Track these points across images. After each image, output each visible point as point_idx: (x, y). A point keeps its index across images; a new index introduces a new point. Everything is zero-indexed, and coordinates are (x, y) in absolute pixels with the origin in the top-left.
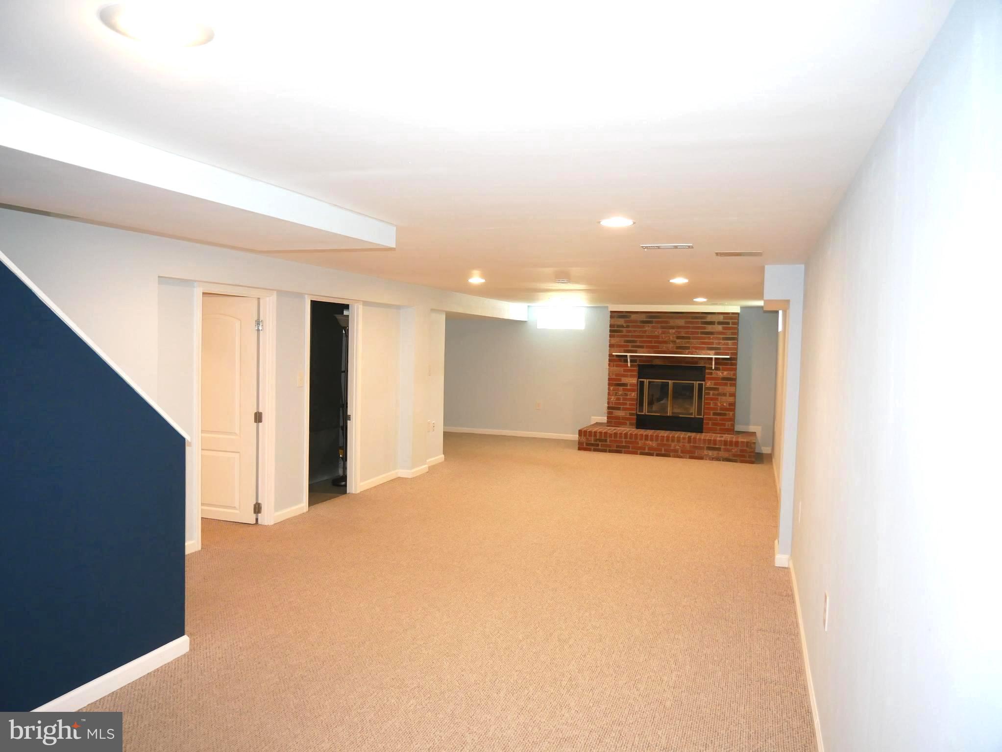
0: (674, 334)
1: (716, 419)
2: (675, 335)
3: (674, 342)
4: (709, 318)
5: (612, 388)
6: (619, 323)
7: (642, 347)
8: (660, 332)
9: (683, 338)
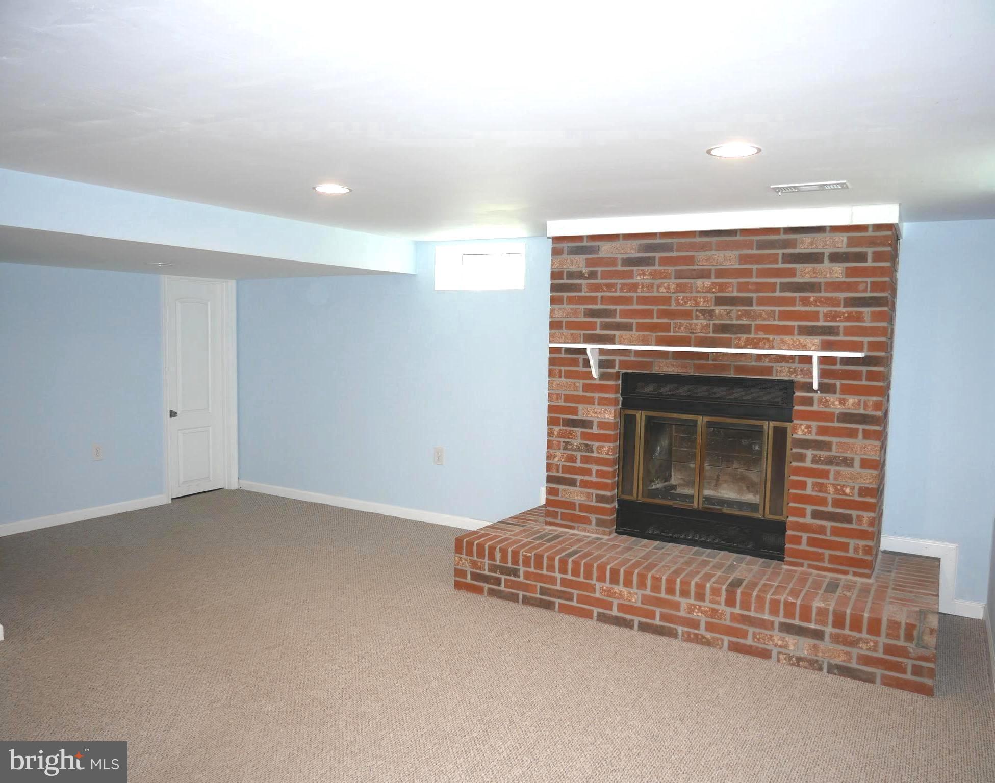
0: (709, 291)
1: (822, 530)
2: (709, 295)
3: (710, 314)
4: (805, 245)
5: (556, 429)
6: (573, 268)
7: (627, 327)
8: (673, 287)
9: (732, 301)
